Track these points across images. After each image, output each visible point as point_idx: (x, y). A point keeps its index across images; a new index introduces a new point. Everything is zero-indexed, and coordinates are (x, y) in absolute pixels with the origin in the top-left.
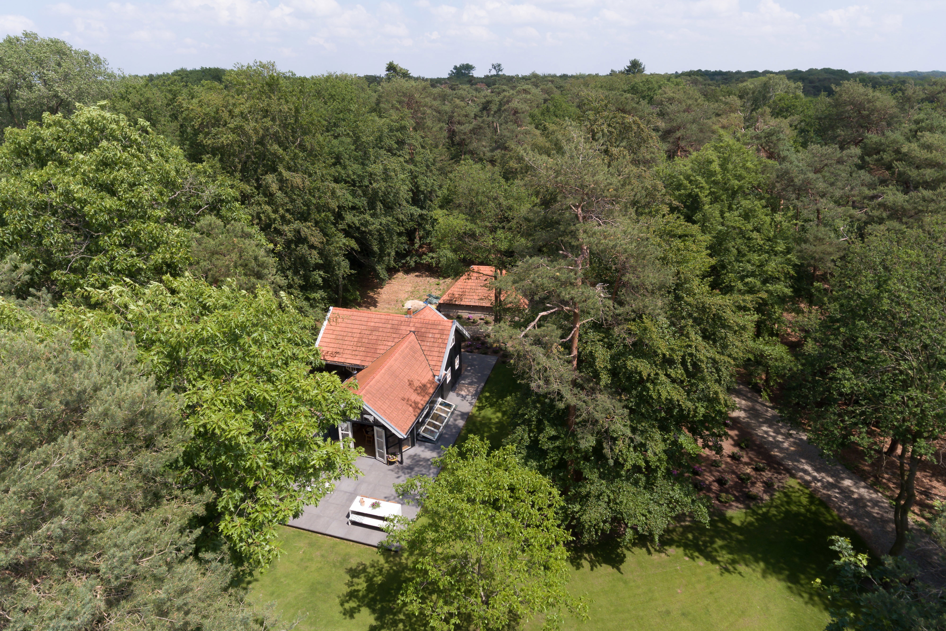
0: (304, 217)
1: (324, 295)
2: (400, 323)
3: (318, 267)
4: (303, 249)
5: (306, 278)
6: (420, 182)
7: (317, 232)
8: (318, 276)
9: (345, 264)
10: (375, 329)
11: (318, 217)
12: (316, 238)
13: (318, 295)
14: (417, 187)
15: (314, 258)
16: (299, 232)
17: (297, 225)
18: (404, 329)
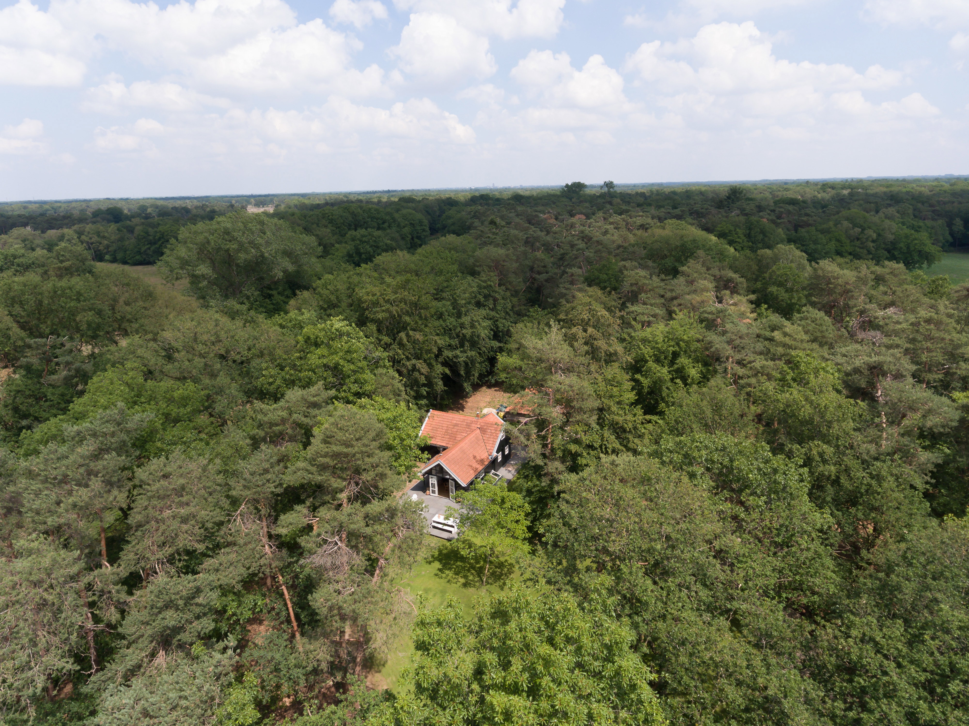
0: (418, 358)
1: (427, 402)
2: (472, 422)
3: (424, 385)
4: (416, 374)
5: (417, 392)
6: (500, 325)
7: (425, 366)
8: (424, 391)
9: (440, 383)
10: (456, 425)
11: (426, 357)
12: (424, 369)
13: (423, 402)
14: (497, 328)
15: (423, 380)
16: (415, 365)
17: (414, 361)
18: (474, 426)
